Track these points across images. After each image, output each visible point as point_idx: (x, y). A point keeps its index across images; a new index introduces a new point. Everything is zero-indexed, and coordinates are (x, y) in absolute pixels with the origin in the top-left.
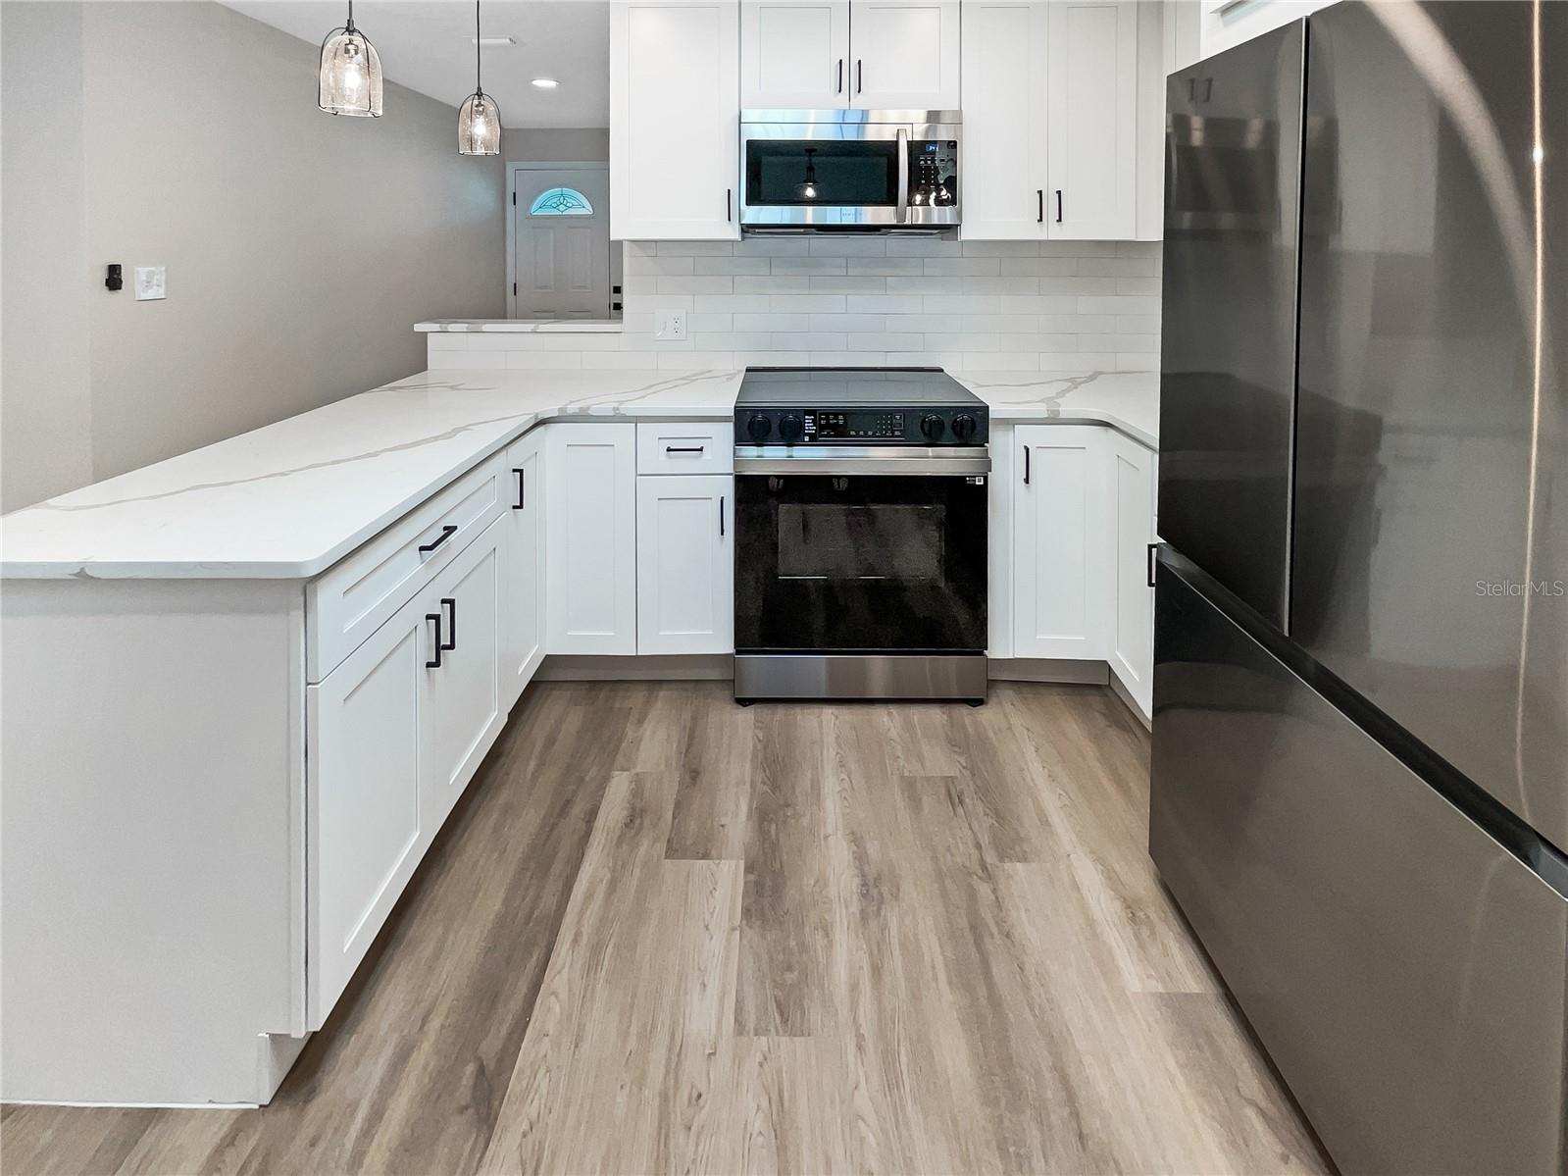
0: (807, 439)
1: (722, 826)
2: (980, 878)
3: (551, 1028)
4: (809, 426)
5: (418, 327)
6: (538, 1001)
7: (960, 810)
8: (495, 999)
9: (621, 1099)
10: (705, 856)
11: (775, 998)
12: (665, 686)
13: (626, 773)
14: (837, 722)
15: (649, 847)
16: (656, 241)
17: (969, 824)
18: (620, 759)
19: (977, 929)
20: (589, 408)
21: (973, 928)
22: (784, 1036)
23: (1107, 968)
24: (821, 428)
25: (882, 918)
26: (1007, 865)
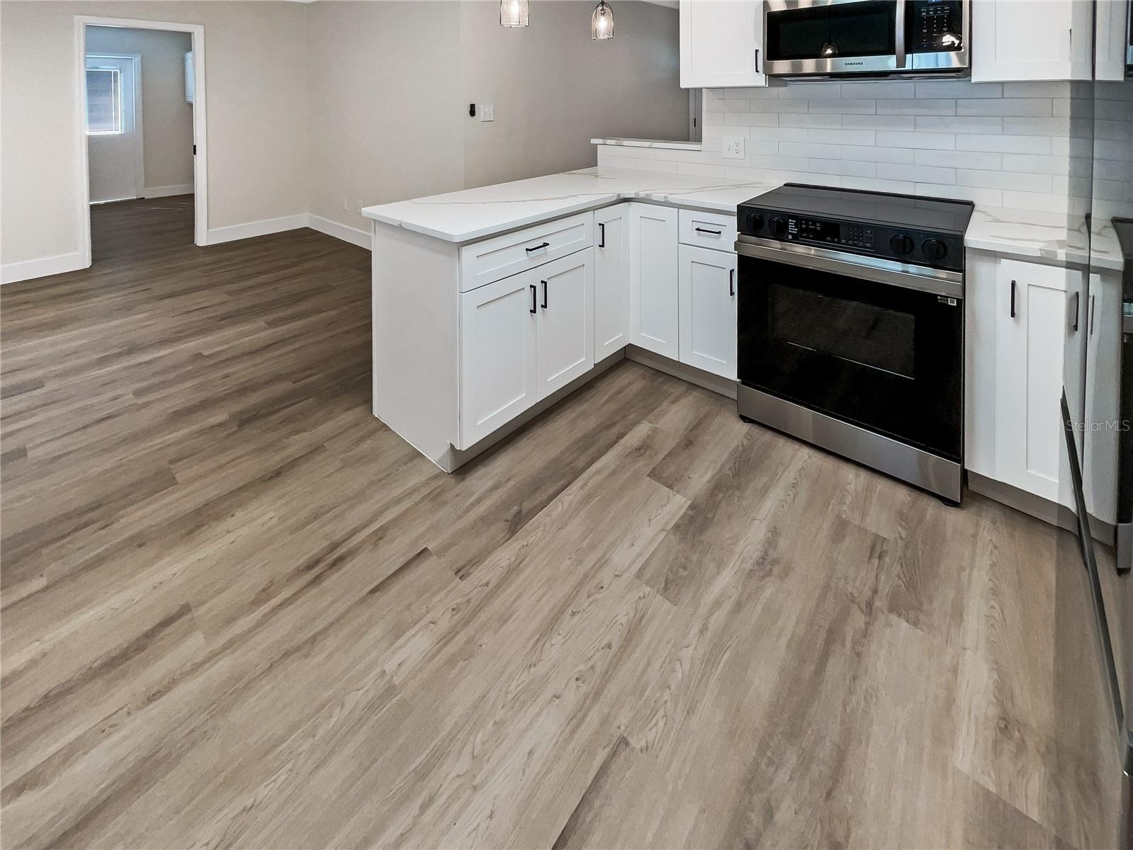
0: (790, 237)
1: (690, 478)
2: (861, 609)
3: (554, 514)
4: (792, 229)
5: (593, 141)
6: (554, 501)
7: (875, 561)
8: (537, 489)
9: (567, 563)
10: (670, 487)
11: (667, 576)
12: (699, 389)
13: (650, 424)
14: (809, 461)
15: (643, 465)
16: (723, 88)
17: (877, 575)
18: (651, 416)
19: (833, 635)
20: (650, 195)
21: (830, 631)
22: (661, 595)
23: (943, 737)
24: (801, 231)
25: (762, 583)
26: (893, 618)
